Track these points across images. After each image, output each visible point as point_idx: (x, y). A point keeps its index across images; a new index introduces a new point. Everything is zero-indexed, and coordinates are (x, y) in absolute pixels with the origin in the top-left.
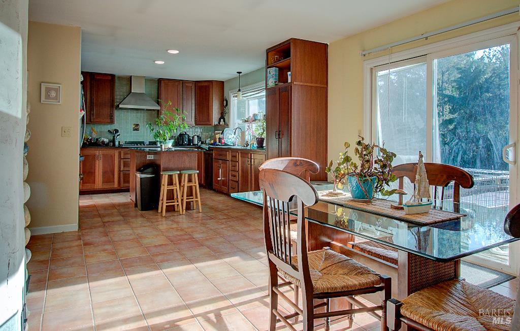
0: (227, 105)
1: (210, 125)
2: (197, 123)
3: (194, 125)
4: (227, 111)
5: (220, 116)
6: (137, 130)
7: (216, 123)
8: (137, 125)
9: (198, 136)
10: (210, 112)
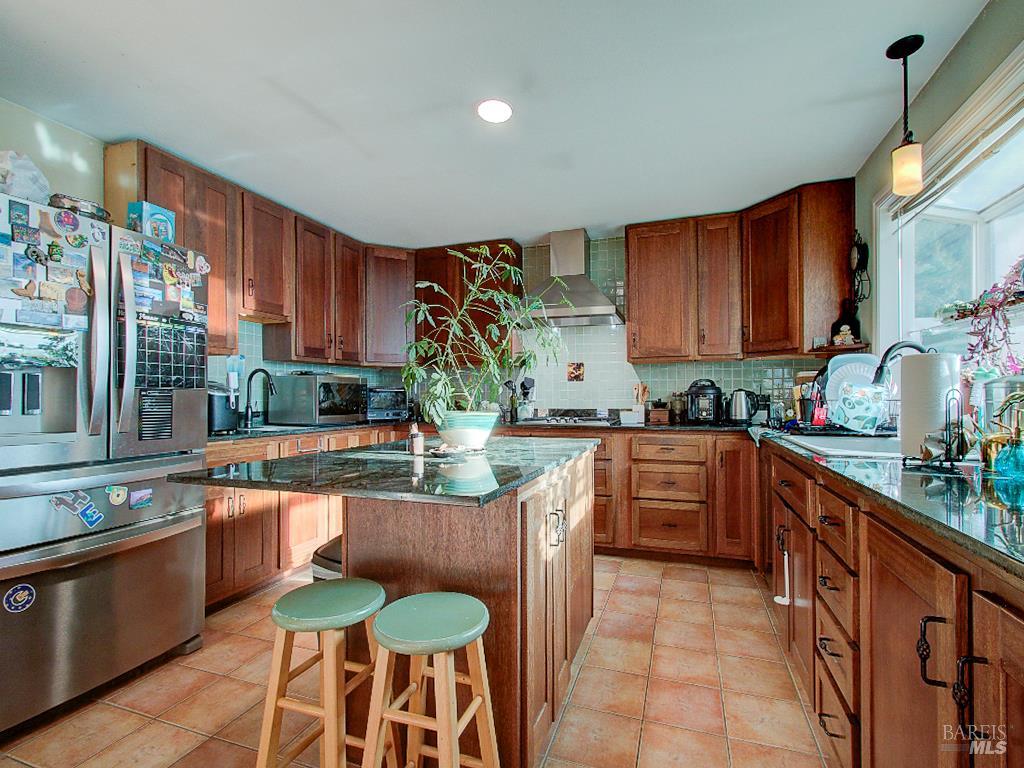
0: (863, 263)
1: (794, 351)
2: (754, 347)
3: (740, 356)
4: (864, 290)
5: (835, 315)
6: (577, 378)
7: (821, 341)
8: (579, 366)
9: (749, 394)
10: (794, 303)
